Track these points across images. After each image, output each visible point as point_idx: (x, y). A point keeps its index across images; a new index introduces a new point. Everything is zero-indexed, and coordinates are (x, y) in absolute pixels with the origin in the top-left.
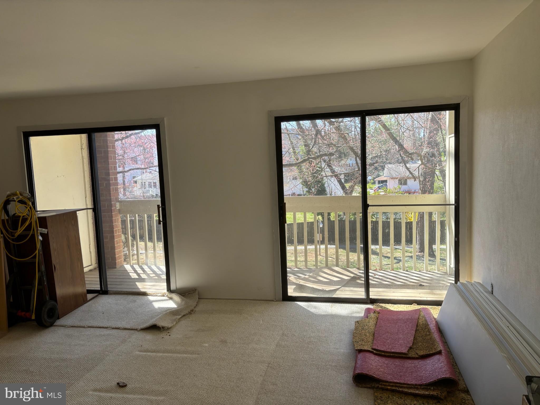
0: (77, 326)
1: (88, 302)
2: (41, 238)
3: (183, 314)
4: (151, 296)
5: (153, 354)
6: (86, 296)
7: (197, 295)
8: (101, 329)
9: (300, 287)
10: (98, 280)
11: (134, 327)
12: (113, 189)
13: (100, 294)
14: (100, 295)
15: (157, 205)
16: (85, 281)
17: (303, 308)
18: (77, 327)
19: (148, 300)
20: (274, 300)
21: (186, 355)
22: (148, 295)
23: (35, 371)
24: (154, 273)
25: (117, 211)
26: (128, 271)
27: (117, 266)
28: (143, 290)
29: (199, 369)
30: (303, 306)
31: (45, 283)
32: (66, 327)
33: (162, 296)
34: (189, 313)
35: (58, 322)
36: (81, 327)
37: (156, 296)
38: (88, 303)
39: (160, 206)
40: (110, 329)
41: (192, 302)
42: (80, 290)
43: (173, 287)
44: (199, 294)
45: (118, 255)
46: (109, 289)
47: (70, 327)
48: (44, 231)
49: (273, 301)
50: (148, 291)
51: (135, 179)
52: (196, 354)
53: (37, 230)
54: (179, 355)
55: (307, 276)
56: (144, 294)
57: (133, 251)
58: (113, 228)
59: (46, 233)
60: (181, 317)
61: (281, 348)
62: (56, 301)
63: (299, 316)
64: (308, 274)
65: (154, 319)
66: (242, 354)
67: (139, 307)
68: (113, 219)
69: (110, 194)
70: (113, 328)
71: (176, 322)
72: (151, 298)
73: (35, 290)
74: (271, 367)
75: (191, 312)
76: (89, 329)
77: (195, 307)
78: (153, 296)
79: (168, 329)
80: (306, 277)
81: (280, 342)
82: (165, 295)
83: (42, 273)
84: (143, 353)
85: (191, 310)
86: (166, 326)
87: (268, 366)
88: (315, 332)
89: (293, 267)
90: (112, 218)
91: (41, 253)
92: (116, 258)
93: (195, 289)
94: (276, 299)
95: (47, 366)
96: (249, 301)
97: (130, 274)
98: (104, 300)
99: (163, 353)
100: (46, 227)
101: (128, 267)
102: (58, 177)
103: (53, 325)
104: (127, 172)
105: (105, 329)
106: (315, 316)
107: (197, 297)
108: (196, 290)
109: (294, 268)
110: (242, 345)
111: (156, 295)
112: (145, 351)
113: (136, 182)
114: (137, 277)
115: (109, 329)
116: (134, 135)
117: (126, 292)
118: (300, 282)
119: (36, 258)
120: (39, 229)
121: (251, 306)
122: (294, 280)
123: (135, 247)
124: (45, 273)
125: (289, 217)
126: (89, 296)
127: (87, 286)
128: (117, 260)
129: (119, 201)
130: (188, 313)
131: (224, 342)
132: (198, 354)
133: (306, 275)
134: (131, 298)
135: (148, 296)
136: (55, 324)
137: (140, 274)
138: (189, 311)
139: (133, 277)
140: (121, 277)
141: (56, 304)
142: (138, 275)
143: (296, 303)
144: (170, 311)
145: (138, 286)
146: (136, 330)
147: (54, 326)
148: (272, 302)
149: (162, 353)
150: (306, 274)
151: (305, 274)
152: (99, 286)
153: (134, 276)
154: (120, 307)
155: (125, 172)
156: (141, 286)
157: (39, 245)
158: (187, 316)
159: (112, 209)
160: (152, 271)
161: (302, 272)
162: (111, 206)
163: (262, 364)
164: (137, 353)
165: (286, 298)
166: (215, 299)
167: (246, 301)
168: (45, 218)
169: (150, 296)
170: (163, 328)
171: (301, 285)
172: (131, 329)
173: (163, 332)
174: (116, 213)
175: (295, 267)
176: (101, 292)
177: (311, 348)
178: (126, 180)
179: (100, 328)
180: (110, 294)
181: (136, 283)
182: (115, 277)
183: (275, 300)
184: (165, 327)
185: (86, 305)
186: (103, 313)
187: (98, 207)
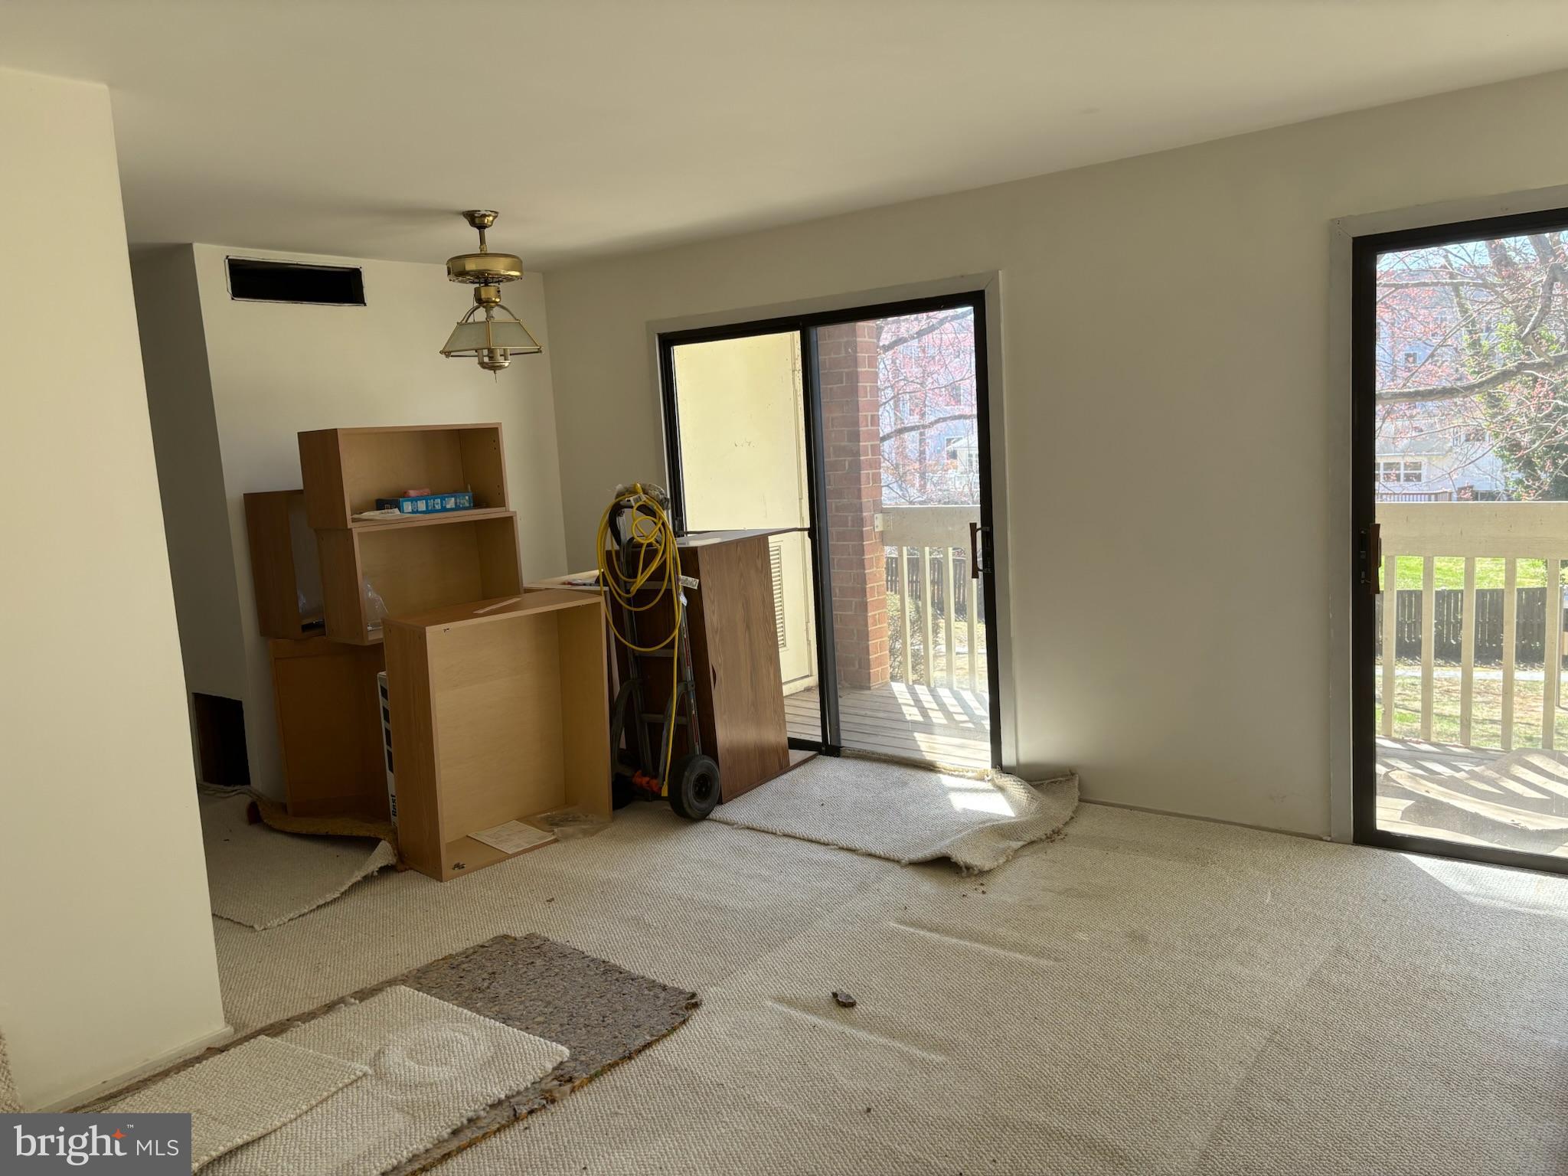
0: (758, 828)
1: (790, 770)
2: (683, 600)
3: (1028, 837)
4: (949, 774)
5: (933, 935)
6: (786, 755)
7: (1077, 790)
8: (813, 845)
9: (1426, 808)
10: (818, 714)
11: (892, 855)
12: (869, 477)
13: (821, 753)
14: (821, 756)
15: (971, 524)
16: (784, 714)
17: (1429, 875)
18: (759, 831)
19: (941, 786)
20: (1324, 838)
21: (1021, 957)
22: (940, 772)
23: (655, 924)
24: (966, 714)
25: (877, 537)
26: (900, 701)
27: (874, 684)
28: (929, 757)
29: (1052, 1002)
30: (1429, 872)
31: (694, 712)
32: (735, 826)
33: (978, 780)
34: (1047, 838)
35: (719, 812)
36: (768, 832)
37: (961, 777)
38: (790, 773)
39: (979, 526)
40: (835, 849)
41: (1060, 808)
42: (772, 736)
43: (1008, 758)
44: (1081, 787)
45: (876, 655)
46: (843, 743)
47: (743, 828)
48: (692, 582)
49: (1321, 839)
50: (941, 761)
51: (951, 448)
52: (1049, 957)
53: (678, 580)
54: (1001, 952)
55: (1463, 773)
56: (929, 767)
57: (936, 646)
58: (864, 582)
59: (696, 588)
60: (1023, 846)
61: (1324, 992)
62: (715, 758)
63: (1405, 901)
64: (1467, 769)
65: (947, 842)
66: (1190, 986)
67: (914, 801)
68: (866, 557)
69: (859, 490)
70: (842, 849)
71: (1007, 856)
72: (946, 780)
73: (670, 725)
74: (1279, 1045)
75: (1053, 836)
76: (786, 840)
77: (1066, 824)
78: (952, 775)
79: (982, 873)
80: (1457, 775)
81: (1325, 971)
82: (987, 778)
83: (686, 685)
84: (907, 929)
85: (1053, 831)
86: (976, 865)
87: (1270, 1040)
88: (1458, 962)
89: (1415, 739)
90: (863, 555)
91: (685, 636)
92: (872, 663)
93: (1070, 771)
94: (1333, 836)
95: (681, 916)
96: (1239, 828)
97: (905, 709)
98: (829, 769)
99: (960, 938)
100: (696, 574)
101: (899, 688)
102: (736, 445)
103: (707, 817)
104: (930, 427)
105: (823, 848)
106: (1467, 909)
107: (1076, 793)
108: (1073, 774)
109: (1419, 743)
110: (1194, 959)
111: (961, 773)
112: (912, 924)
113: (953, 455)
114: (920, 718)
115: (831, 849)
116: (949, 321)
117: (885, 755)
118: (1430, 790)
119: (673, 648)
120: (681, 576)
121: (1243, 845)
122: (1408, 784)
123: (942, 634)
124: (693, 686)
125: (1446, 568)
126: (796, 756)
127: (789, 727)
128: (872, 666)
129: (883, 511)
130: (1044, 837)
131: (1138, 938)
132: (1056, 959)
133: (1458, 770)
134: (897, 773)
135: (941, 776)
136: (712, 815)
137: (929, 711)
138: (1049, 832)
139: (908, 718)
140: (881, 715)
141: (717, 769)
142: (924, 711)
143: (1405, 858)
144: (993, 826)
145: (919, 743)
146: (898, 862)
147: (710, 820)
148: (1318, 842)
149: (957, 937)
150: (1460, 765)
151: (1455, 766)
152: (819, 732)
153: (912, 714)
154: (864, 795)
155: (924, 427)
156: (927, 746)
157: (680, 616)
158: (1041, 845)
159: (862, 531)
160: (963, 707)
161: (1445, 756)
162: (860, 522)
163: (1250, 1027)
164: (893, 924)
165: (1368, 835)
166: (1132, 808)
167: (1228, 826)
168: (694, 551)
169: (946, 776)
170: (968, 868)
171: (1435, 802)
172: (884, 859)
173: (968, 880)
174: (874, 541)
175: (1420, 740)
176: (823, 748)
177: (1434, 1010)
178: (927, 449)
179: (811, 841)
180: (844, 757)
181: (916, 735)
182: (863, 713)
183: (1329, 839)
184: (972, 868)
185: (784, 777)
186: (822, 805)
187: (821, 525)
